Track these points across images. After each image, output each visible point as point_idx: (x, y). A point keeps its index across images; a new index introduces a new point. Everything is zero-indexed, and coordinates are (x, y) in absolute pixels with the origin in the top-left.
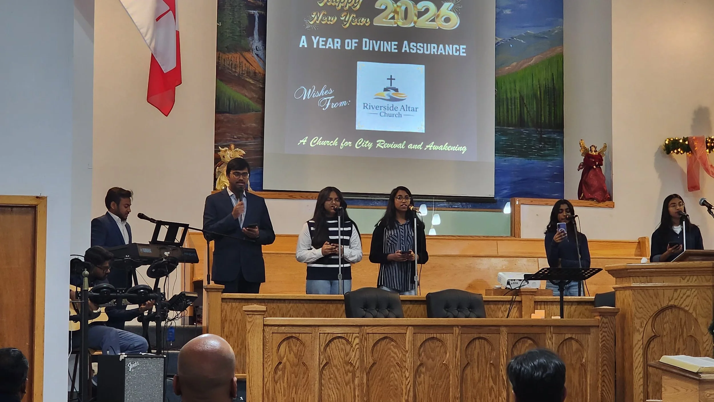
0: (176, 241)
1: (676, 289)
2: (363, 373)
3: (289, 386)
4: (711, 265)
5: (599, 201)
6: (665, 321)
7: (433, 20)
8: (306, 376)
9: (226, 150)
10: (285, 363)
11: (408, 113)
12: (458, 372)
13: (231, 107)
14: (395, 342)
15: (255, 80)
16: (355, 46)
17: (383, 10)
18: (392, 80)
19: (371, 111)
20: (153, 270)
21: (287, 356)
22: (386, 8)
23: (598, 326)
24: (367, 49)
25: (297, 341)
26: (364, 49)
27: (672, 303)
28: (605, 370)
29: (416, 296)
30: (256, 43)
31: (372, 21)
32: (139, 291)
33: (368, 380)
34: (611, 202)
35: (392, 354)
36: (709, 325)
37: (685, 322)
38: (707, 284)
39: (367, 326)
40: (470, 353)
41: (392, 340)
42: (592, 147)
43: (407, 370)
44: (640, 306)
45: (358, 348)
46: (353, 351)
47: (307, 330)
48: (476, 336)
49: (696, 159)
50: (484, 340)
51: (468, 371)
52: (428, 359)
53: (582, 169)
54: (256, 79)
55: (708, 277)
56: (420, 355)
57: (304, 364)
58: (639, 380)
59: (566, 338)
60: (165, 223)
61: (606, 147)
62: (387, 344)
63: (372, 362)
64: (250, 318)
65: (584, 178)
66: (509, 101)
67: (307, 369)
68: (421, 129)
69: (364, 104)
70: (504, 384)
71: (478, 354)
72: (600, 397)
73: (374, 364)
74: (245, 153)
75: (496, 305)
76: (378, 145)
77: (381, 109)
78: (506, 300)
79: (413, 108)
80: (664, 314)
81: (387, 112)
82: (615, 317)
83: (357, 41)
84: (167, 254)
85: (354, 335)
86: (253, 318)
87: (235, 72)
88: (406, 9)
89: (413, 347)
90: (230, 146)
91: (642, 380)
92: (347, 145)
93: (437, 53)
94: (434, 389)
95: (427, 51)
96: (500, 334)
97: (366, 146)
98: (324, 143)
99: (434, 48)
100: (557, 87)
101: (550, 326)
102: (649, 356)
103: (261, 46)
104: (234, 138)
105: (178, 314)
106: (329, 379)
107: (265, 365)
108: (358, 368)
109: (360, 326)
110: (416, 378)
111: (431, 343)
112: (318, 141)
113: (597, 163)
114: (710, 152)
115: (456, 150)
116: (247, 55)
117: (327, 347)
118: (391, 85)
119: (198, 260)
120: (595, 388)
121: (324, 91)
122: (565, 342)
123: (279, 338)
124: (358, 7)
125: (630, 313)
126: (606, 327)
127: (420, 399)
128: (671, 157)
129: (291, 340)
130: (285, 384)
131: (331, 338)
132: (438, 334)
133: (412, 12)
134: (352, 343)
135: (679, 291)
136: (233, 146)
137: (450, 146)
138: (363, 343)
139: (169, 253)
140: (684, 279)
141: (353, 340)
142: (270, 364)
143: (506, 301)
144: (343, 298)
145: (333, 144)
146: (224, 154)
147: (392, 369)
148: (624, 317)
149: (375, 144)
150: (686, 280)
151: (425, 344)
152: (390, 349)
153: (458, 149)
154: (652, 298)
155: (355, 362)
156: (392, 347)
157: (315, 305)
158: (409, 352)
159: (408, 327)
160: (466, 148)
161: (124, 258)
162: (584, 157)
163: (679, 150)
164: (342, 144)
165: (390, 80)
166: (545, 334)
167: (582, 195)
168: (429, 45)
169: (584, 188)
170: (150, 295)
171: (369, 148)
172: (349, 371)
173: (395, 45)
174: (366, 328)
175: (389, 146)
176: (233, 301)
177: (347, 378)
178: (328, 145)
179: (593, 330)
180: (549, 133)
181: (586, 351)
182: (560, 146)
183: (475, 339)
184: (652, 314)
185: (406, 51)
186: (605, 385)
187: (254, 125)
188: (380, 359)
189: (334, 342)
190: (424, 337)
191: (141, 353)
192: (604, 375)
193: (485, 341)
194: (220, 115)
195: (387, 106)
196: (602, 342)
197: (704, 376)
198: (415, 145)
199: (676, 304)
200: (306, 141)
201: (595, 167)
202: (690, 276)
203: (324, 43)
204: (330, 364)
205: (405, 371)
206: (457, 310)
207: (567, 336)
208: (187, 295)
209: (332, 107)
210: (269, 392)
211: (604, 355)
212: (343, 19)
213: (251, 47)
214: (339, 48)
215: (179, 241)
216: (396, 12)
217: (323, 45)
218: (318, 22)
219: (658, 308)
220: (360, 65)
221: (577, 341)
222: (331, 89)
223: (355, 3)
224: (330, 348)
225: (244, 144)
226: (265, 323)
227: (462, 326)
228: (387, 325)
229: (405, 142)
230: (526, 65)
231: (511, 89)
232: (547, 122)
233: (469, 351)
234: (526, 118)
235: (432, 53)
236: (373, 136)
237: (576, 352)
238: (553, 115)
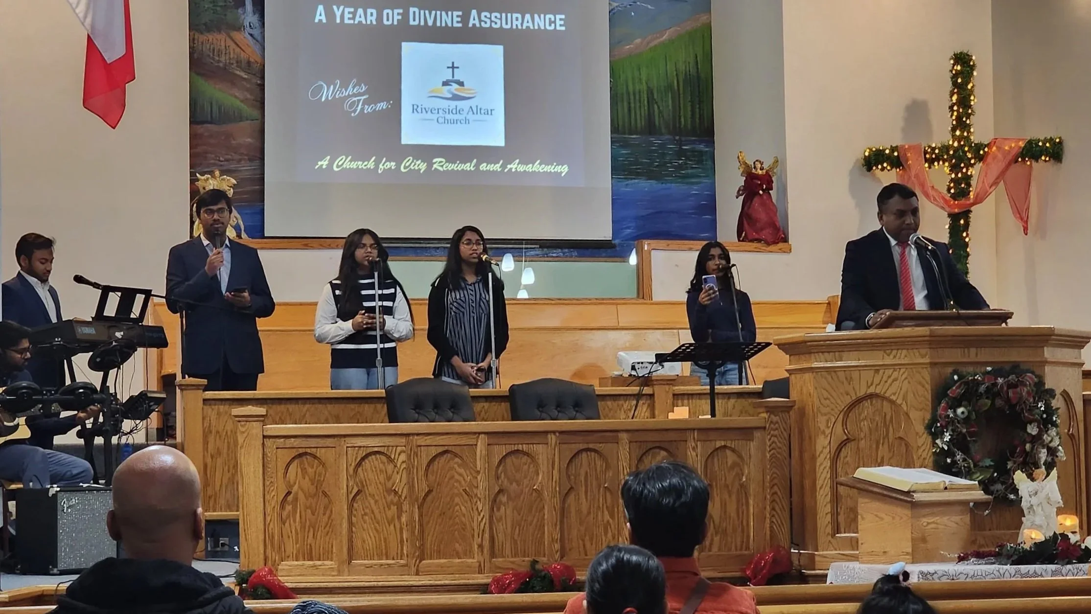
0: (132, 316)
1: (876, 369)
2: (414, 506)
3: (303, 527)
4: (928, 333)
5: (768, 244)
6: (863, 416)
8: (328, 512)
9: (208, 179)
10: (297, 494)
11: (479, 117)
12: (557, 500)
13: (214, 116)
14: (461, 458)
15: (249, 73)
16: (398, 20)
18: (455, 70)
19: (424, 114)
20: (98, 360)
21: (299, 482)
23: (765, 428)
24: (416, 23)
25: (313, 459)
26: (412, 23)
27: (871, 390)
28: (776, 493)
29: (494, 390)
30: (249, 17)
32: (77, 392)
33: (421, 516)
34: (787, 244)
35: (457, 477)
36: (926, 422)
37: (892, 417)
38: (922, 361)
39: (418, 434)
40: (573, 472)
41: (456, 455)
42: (756, 163)
43: (480, 500)
44: (825, 397)
45: (405, 468)
46: (398, 473)
47: (329, 442)
48: (582, 446)
49: (910, 177)
50: (595, 452)
51: (571, 498)
52: (511, 484)
53: (742, 195)
54: (249, 71)
55: (923, 351)
56: (498, 478)
57: (325, 494)
58: (825, 506)
59: (717, 447)
60: (115, 289)
61: (777, 161)
62: (449, 461)
63: (427, 489)
64: (242, 426)
65: (746, 208)
66: (632, 97)
67: (330, 502)
68: (499, 141)
69: (413, 105)
71: (587, 473)
72: (768, 533)
73: (430, 492)
74: (236, 183)
75: (614, 401)
76: (435, 166)
77: (438, 113)
78: (630, 393)
79: (486, 111)
80: (861, 407)
81: (448, 117)
82: (788, 412)
83: (401, 11)
84: (119, 335)
85: (399, 449)
86: (247, 427)
87: (219, 61)
89: (487, 465)
90: (214, 173)
91: (829, 506)
92: (388, 167)
93: (522, 26)
94: (521, 528)
95: (507, 24)
96: (618, 443)
97: (417, 168)
98: (354, 165)
99: (517, 19)
100: (702, 75)
101: (694, 430)
102: (839, 470)
103: (257, 21)
104: (220, 161)
105: (137, 425)
106: (362, 515)
107: (267, 497)
108: (406, 498)
109: (408, 435)
110: (493, 510)
111: (514, 460)
112: (345, 163)
113: (765, 186)
114: (930, 167)
115: (553, 171)
116: (235, 35)
117: (359, 466)
118: (453, 77)
119: (167, 344)
120: (760, 518)
121: (354, 87)
122: (715, 453)
123: (287, 456)
125: (811, 407)
126: (777, 429)
127: (500, 543)
128: (874, 175)
129: (304, 458)
130: (297, 524)
131: (364, 454)
132: (524, 445)
134: (395, 461)
135: (881, 372)
136: (217, 173)
137: (544, 166)
138: (412, 460)
139: (122, 333)
140: (889, 355)
141: (397, 456)
142: (274, 495)
143: (630, 395)
144: (384, 395)
145: (368, 166)
146: (204, 184)
147: (457, 500)
148: (802, 413)
149: (430, 165)
150: (891, 357)
151: (505, 460)
152: (452, 468)
153: (556, 170)
154: (843, 383)
155: (400, 491)
156: (456, 466)
157: (342, 406)
158: (481, 472)
159: (478, 437)
160: (567, 168)
161: (52, 342)
162: (745, 178)
163: (885, 165)
164: (381, 166)
165: (451, 69)
166: (686, 441)
167: (743, 235)
168: (509, 15)
169: (745, 222)
170: (94, 396)
171: (422, 172)
172: (392, 503)
173: (458, 16)
174: (416, 437)
175: (451, 167)
176: (220, 402)
177: (390, 514)
178: (360, 167)
179: (757, 434)
180: (693, 142)
181: (747, 464)
182: (710, 163)
183: (580, 452)
184: (843, 407)
185: (474, 25)
186: (776, 516)
187: (249, 140)
188: (438, 485)
189: (369, 461)
190: (504, 450)
191: (81, 484)
192: (774, 500)
193: (596, 454)
194: (199, 126)
195: (447, 108)
196: (770, 451)
197: (918, 497)
198: (491, 164)
199: (878, 391)
200: (326, 162)
201: (761, 192)
202: (898, 349)
203: (351, 16)
204: (365, 492)
205: (476, 502)
206: (556, 409)
207: (719, 444)
208: (149, 395)
209: (365, 112)
210: (273, 537)
211: (774, 470)
213: (243, 23)
214: (374, 23)
215: (138, 316)
217: (349, 19)
219: (851, 397)
220: (406, 47)
221: (733, 450)
222: (363, 85)
224: (363, 470)
225: (234, 169)
226: (265, 434)
227: (561, 432)
228: (447, 434)
229: (475, 161)
230: (656, 42)
231: (633, 79)
232: (689, 126)
233: (572, 471)
234: (657, 123)
235: (514, 27)
236: (426, 152)
237: (732, 467)
238: (698, 116)
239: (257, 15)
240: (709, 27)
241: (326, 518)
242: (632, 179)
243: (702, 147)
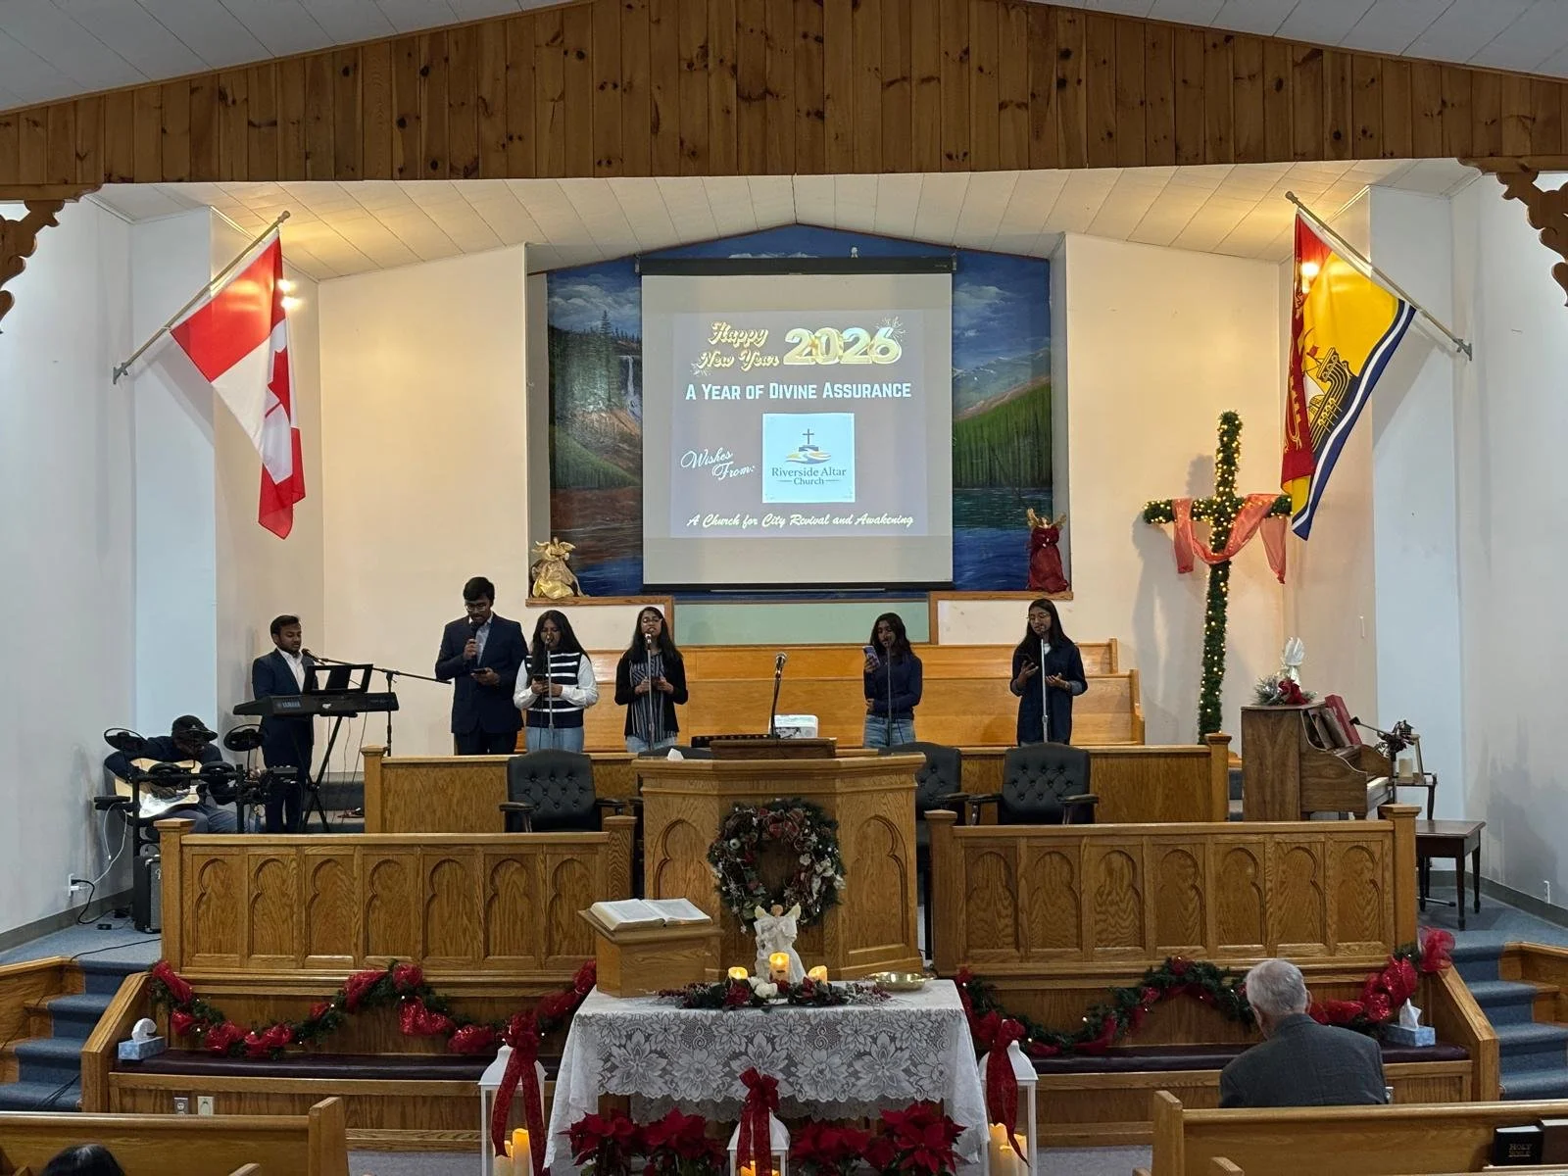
0: (350, 688)
1: (685, 796)
2: (302, 908)
3: (214, 921)
5: (1050, 592)
6: (675, 839)
7: (865, 353)
8: (234, 911)
9: (547, 546)
10: (210, 894)
11: (832, 477)
12: (421, 907)
14: (341, 866)
15: (629, 445)
16: (759, 394)
17: (798, 344)
18: (810, 436)
19: (783, 478)
20: (234, 742)
21: (212, 885)
22: (800, 341)
23: (608, 844)
24: (776, 396)
25: (221, 865)
26: (772, 396)
27: (680, 816)
30: (629, 397)
31: (781, 360)
33: (307, 917)
38: (713, 792)
39: (303, 846)
41: (337, 863)
43: (356, 904)
44: (652, 818)
45: (296, 874)
46: (290, 878)
47: (235, 850)
50: (456, 863)
51: (435, 905)
52: (384, 889)
53: (1031, 548)
54: (632, 444)
55: (714, 784)
56: (372, 884)
57: (231, 895)
59: (565, 860)
61: (1065, 516)
62: (332, 868)
63: (313, 894)
67: (235, 902)
68: (850, 497)
69: (773, 469)
70: (480, 922)
71: (448, 882)
73: (316, 896)
74: (574, 548)
76: (793, 521)
77: (795, 475)
79: (839, 472)
80: (675, 830)
81: (804, 478)
84: (327, 707)
85: (291, 857)
88: (828, 340)
89: (363, 873)
90: (553, 540)
92: (751, 523)
93: (871, 395)
95: (857, 394)
97: (776, 524)
98: (721, 522)
99: (867, 388)
100: (1042, 431)
101: (543, 844)
103: (636, 400)
106: (262, 915)
107: (184, 897)
108: (296, 900)
109: (297, 846)
110: (368, 913)
111: (386, 868)
112: (713, 520)
113: (1048, 540)
115: (899, 523)
116: (621, 413)
117: (258, 872)
118: (809, 443)
122: (565, 865)
124: (763, 341)
126: (619, 845)
128: (1158, 528)
129: (215, 863)
131: (262, 862)
133: (837, 343)
134: (288, 868)
135: (688, 799)
136: (556, 540)
137: (890, 518)
138: (302, 868)
139: (329, 704)
141: (289, 863)
142: (190, 895)
145: (734, 523)
146: (542, 550)
147: (339, 902)
149: (788, 520)
151: (378, 869)
152: (336, 875)
153: (902, 521)
155: (292, 893)
156: (339, 873)
158: (358, 878)
160: (912, 519)
163: (1162, 518)
164: (744, 522)
165: (807, 437)
168: (859, 386)
169: (1031, 574)
171: (781, 526)
172: (285, 904)
173: (813, 389)
175: (807, 522)
176: (398, 766)
177: (284, 914)
178: (726, 524)
179: (601, 848)
180: (1033, 492)
181: (592, 877)
183: (444, 861)
184: (662, 830)
185: (828, 396)
188: (323, 889)
189: (268, 867)
190: (377, 860)
193: (457, 865)
195: (803, 470)
196: (612, 865)
198: (843, 518)
199: (684, 817)
200: (697, 520)
201: (1044, 545)
203: (718, 393)
204: (263, 894)
205: (354, 905)
207: (567, 858)
209: (731, 476)
211: (616, 882)
212: (742, 359)
213: (624, 403)
214: (738, 398)
216: (814, 345)
217: (716, 395)
218: (709, 366)
220: (767, 418)
221: (580, 862)
222: (728, 452)
223: (759, 337)
224: (262, 875)
226: (183, 842)
227: (425, 845)
228: (330, 845)
229: (828, 516)
230: (998, 403)
231: (976, 437)
232: (1029, 479)
233: (436, 878)
234: (998, 475)
235: (864, 396)
236: (785, 510)
237: (580, 879)
238: (1037, 468)
239: (637, 395)
240: (1048, 387)
241: (232, 916)
242: (973, 527)
243: (1040, 497)
